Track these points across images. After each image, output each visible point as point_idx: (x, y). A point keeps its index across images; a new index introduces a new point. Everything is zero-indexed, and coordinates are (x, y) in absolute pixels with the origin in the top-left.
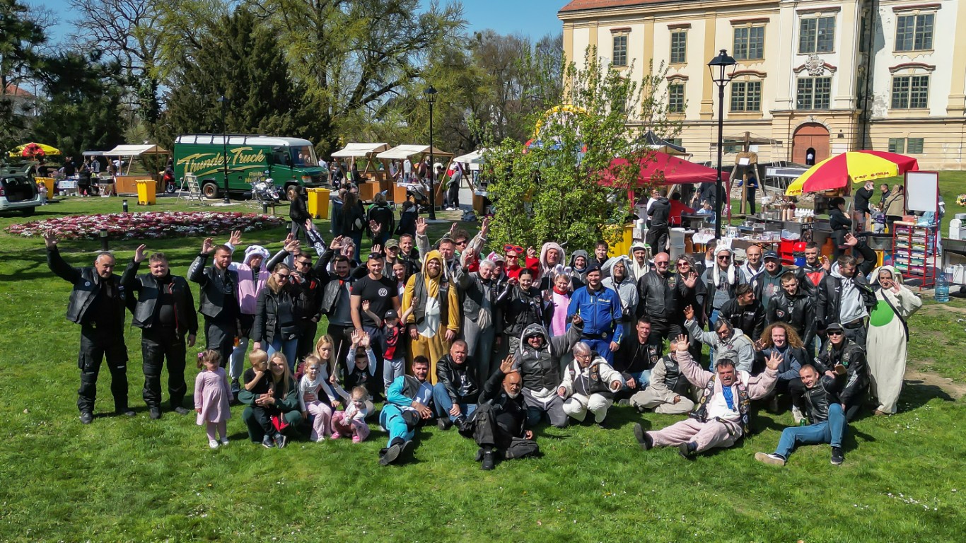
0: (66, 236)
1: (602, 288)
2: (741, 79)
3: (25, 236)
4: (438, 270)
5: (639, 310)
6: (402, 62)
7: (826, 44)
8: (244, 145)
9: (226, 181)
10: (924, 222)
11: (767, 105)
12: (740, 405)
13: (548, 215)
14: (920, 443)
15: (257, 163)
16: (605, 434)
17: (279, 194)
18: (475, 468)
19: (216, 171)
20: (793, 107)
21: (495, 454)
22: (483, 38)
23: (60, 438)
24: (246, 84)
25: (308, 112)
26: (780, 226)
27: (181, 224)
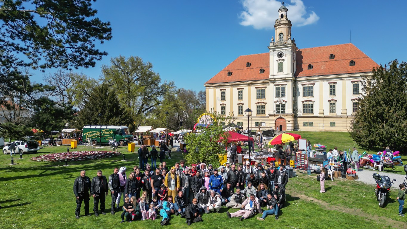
0: (52, 161)
1: (218, 175)
2: (259, 104)
3: (38, 161)
4: (175, 172)
5: (228, 180)
6: (155, 99)
7: (283, 95)
8: (106, 129)
9: (100, 140)
10: (304, 153)
11: (267, 112)
12: (254, 207)
13: (203, 154)
14: (297, 213)
15: (110, 134)
16: (219, 214)
17: (118, 144)
18: (186, 225)
19: (97, 137)
20: (275, 113)
21: (191, 220)
22: (181, 91)
23: (71, 223)
24: (105, 108)
25: (125, 116)
26: (268, 153)
27: (88, 155)
